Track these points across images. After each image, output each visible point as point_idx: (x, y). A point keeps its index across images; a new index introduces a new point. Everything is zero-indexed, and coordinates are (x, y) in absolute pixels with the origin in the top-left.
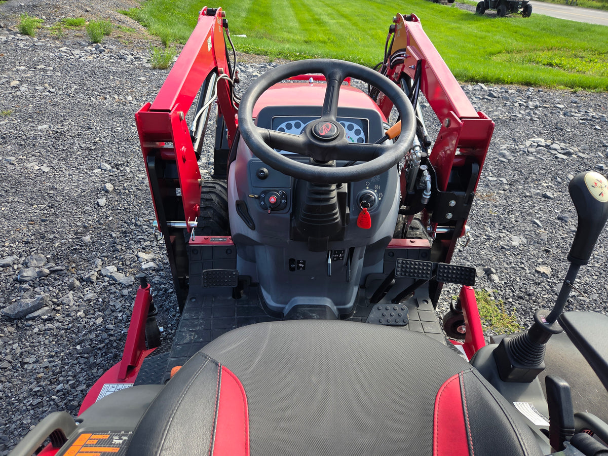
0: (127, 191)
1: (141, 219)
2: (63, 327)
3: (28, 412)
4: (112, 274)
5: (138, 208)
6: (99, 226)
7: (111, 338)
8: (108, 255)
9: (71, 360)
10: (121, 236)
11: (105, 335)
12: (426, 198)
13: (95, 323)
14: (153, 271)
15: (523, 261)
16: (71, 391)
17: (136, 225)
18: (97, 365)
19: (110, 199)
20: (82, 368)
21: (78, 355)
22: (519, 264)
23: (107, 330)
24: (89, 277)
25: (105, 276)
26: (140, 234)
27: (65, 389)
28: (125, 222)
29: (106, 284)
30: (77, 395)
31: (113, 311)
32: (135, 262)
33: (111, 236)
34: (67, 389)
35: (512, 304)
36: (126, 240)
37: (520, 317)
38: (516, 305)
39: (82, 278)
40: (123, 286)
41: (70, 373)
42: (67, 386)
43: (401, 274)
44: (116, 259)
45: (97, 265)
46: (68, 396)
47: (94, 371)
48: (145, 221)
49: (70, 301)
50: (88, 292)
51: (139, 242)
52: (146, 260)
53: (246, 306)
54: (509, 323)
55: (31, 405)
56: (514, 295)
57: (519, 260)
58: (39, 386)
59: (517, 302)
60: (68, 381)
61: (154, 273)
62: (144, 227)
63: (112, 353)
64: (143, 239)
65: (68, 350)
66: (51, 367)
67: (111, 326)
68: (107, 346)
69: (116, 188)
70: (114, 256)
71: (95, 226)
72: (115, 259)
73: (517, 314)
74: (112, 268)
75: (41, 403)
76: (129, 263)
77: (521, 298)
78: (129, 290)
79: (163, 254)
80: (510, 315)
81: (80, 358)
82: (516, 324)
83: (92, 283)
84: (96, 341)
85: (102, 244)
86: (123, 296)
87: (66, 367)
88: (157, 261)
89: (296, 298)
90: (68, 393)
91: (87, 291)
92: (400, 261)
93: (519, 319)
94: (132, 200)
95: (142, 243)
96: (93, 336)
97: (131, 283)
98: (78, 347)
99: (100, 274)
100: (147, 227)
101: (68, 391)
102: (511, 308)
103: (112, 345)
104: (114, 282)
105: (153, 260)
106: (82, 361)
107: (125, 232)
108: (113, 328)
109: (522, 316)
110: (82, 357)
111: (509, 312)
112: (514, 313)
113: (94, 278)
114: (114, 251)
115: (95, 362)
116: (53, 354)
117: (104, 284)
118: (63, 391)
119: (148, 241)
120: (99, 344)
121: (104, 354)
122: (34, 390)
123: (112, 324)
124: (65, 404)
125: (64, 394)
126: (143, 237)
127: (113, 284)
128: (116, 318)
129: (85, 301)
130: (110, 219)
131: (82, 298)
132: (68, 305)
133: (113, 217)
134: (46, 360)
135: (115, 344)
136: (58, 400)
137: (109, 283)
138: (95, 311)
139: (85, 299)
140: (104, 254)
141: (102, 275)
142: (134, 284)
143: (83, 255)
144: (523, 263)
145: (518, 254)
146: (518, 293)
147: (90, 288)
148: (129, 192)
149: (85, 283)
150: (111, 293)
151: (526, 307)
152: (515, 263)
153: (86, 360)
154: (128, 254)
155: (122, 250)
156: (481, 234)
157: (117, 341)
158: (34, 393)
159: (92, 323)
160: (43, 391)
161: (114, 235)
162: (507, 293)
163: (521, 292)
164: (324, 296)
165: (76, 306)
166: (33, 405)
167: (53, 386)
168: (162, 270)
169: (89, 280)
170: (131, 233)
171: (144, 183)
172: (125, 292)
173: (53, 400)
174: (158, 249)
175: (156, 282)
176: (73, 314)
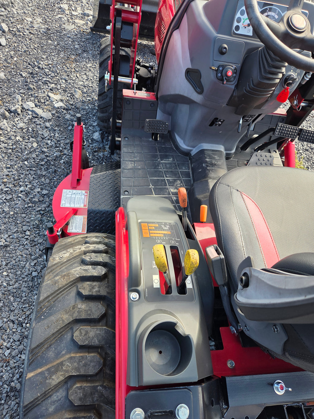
0: (21, 34)
1: (42, 63)
2: (9, 147)
3: (5, 204)
4: (33, 109)
5: (36, 51)
6: (8, 65)
7: (48, 158)
8: (24, 92)
9: (24, 172)
10: (29, 77)
11: (43, 156)
12: (305, 80)
13: (32, 147)
14: (63, 110)
15: (311, 126)
16: (30, 192)
17: (39, 68)
18: (44, 176)
19: (9, 40)
20: (33, 177)
21: (28, 169)
22: (308, 127)
23: (43, 152)
24: (16, 110)
25: (28, 110)
26: (45, 77)
27: (26, 190)
28: (29, 64)
29: (30, 116)
30: (36, 195)
31: (43, 139)
32: (48, 100)
33: (21, 75)
34: (28, 190)
35: (301, 154)
36: (35, 80)
37: (305, 162)
38: (303, 154)
39: (9, 110)
40: (45, 119)
41: (26, 180)
42: (27, 189)
43: (278, 134)
44: (32, 96)
45: (18, 100)
46: (29, 195)
47: (43, 180)
48: (46, 65)
49: (7, 127)
50: (19, 122)
51: (45, 83)
52: (56, 100)
53: (164, 146)
54: (299, 165)
55: (5, 199)
56: (303, 148)
57: (309, 125)
58: (7, 187)
59: (305, 153)
60: (26, 185)
61: (65, 112)
62: (46, 70)
63: (51, 168)
64: (48, 81)
65: (19, 164)
66: (11, 175)
67: (45, 150)
68: (47, 164)
69: (11, 29)
70: (30, 94)
71: (4, 64)
72: (30, 96)
73: (303, 160)
74: (31, 103)
75: (12, 199)
76: (43, 101)
77: (307, 150)
78: (50, 123)
79: (68, 96)
80: (300, 161)
81: (29, 170)
82: (302, 166)
83: (18, 114)
84: (37, 159)
85: (16, 82)
86: (46, 127)
87: (22, 176)
88: (64, 102)
89: (202, 144)
90: (29, 193)
91: (17, 121)
92: (280, 125)
93: (304, 163)
94: (28, 42)
95: (49, 85)
96: (34, 155)
97: (50, 118)
98: (26, 163)
99: (23, 108)
100: (48, 71)
101: (28, 192)
102: (301, 157)
103: (50, 163)
104: (36, 116)
105: (62, 100)
106: (32, 172)
107: (32, 73)
108: (47, 151)
109: (306, 162)
110: (31, 170)
111: (299, 159)
112: (302, 160)
113: (19, 111)
114: (28, 89)
115: (42, 174)
116: (9, 166)
117: (29, 116)
118: (25, 192)
119: (53, 83)
120: (40, 161)
121: (46, 169)
122: (4, 190)
123: (45, 148)
124: (29, 200)
125: (26, 194)
126: (48, 80)
127: (37, 117)
128: (47, 144)
129: (19, 129)
130: (15, 59)
131: (15, 126)
132: (7, 131)
133: (17, 57)
134: (5, 170)
135: (52, 163)
136: (24, 197)
137: (33, 116)
138: (29, 137)
139: (19, 127)
140: (21, 91)
141: (25, 109)
142: (52, 119)
143: (4, 90)
144: (311, 127)
145: (308, 120)
146: (306, 147)
147: (19, 119)
148: (24, 35)
149: (13, 114)
150: (37, 124)
151: (309, 157)
152: (306, 127)
153: (35, 172)
154: (40, 93)
155: (34, 89)
156: (287, 104)
157: (53, 161)
158: (5, 192)
159: (30, 147)
160: (10, 191)
161: (24, 75)
162: (299, 147)
163: (307, 147)
164: (221, 144)
165: (13, 132)
166: (7, 200)
167: (17, 188)
168: (70, 109)
169: (15, 112)
170: (37, 74)
171: (34, 27)
172: (48, 124)
173: (20, 197)
174: (63, 91)
175: (69, 119)
176: (13, 138)
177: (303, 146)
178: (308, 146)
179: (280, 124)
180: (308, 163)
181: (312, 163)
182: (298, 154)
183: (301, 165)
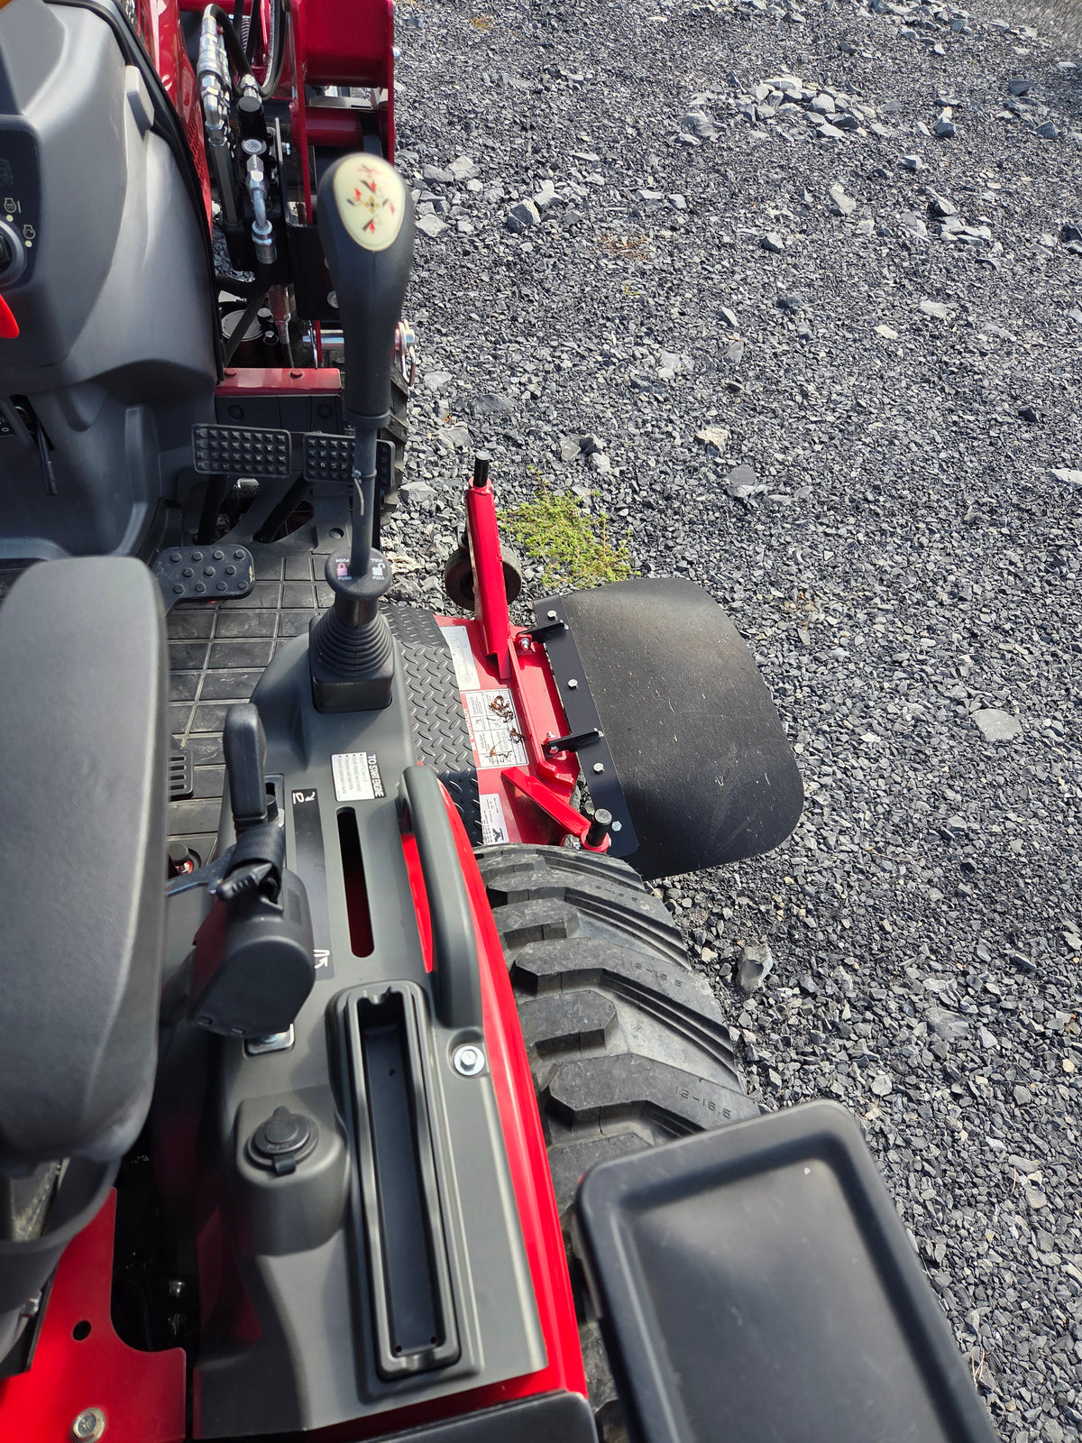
177: (635, 491)
178: (654, 490)
179: (199, 428)
180: (648, 551)
181: (661, 548)
182: (616, 524)
183: (623, 563)
